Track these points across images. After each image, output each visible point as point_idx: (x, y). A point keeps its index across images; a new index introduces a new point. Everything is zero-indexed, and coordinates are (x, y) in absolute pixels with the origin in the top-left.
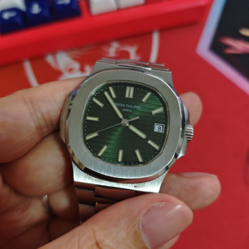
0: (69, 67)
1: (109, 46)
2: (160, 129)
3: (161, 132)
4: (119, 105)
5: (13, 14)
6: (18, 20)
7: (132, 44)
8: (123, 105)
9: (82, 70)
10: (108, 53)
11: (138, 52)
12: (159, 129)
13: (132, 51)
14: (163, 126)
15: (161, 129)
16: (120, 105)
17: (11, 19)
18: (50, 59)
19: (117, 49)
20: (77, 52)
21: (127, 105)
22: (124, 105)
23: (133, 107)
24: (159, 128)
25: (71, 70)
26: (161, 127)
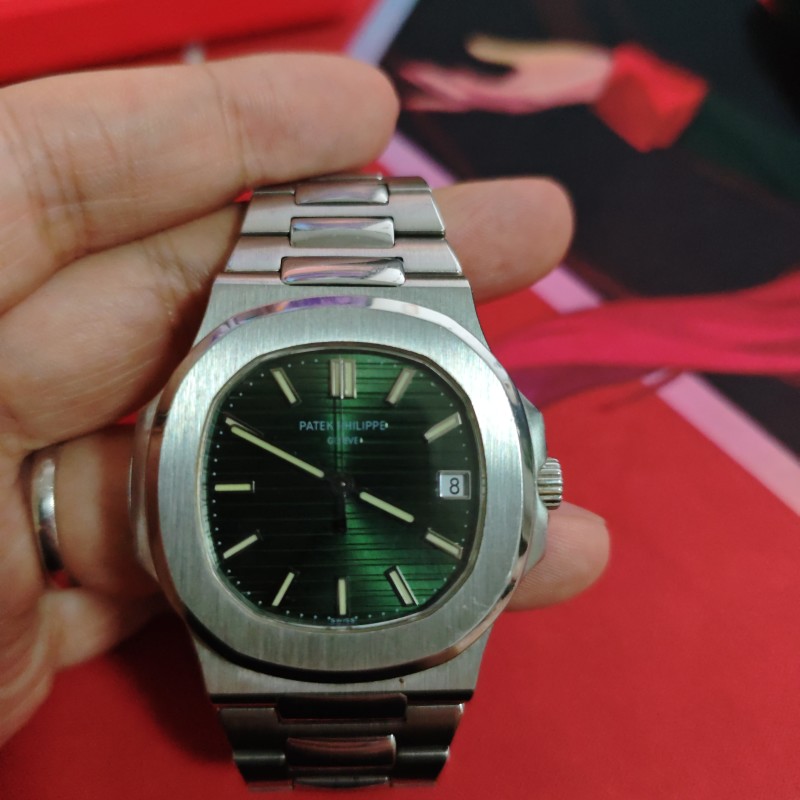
2: (456, 485)
3: (461, 495)
4: (314, 425)
8: (326, 424)
12: (453, 486)
14: (466, 476)
15: (461, 486)
16: (319, 425)
22: (329, 425)
23: (360, 426)
24: (455, 482)
26: (461, 478)
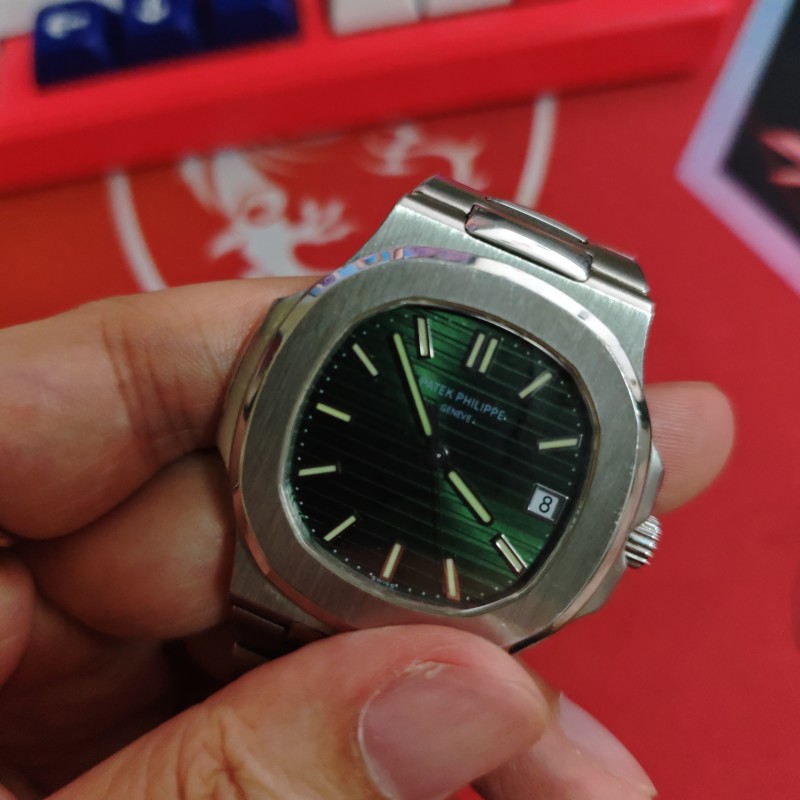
0: (251, 204)
1: (388, 138)
2: (548, 505)
3: (548, 515)
4: (435, 386)
5: (78, 22)
6: (94, 42)
7: (462, 137)
8: (446, 390)
9: (293, 215)
10: (380, 161)
11: (480, 165)
12: (544, 503)
13: (462, 161)
14: (562, 500)
15: (553, 507)
16: (439, 388)
17: (73, 36)
18: (192, 172)
19: (413, 148)
20: (281, 155)
21: (460, 396)
22: (449, 392)
23: (479, 406)
24: (548, 501)
25: (255, 214)
26: (555, 501)
